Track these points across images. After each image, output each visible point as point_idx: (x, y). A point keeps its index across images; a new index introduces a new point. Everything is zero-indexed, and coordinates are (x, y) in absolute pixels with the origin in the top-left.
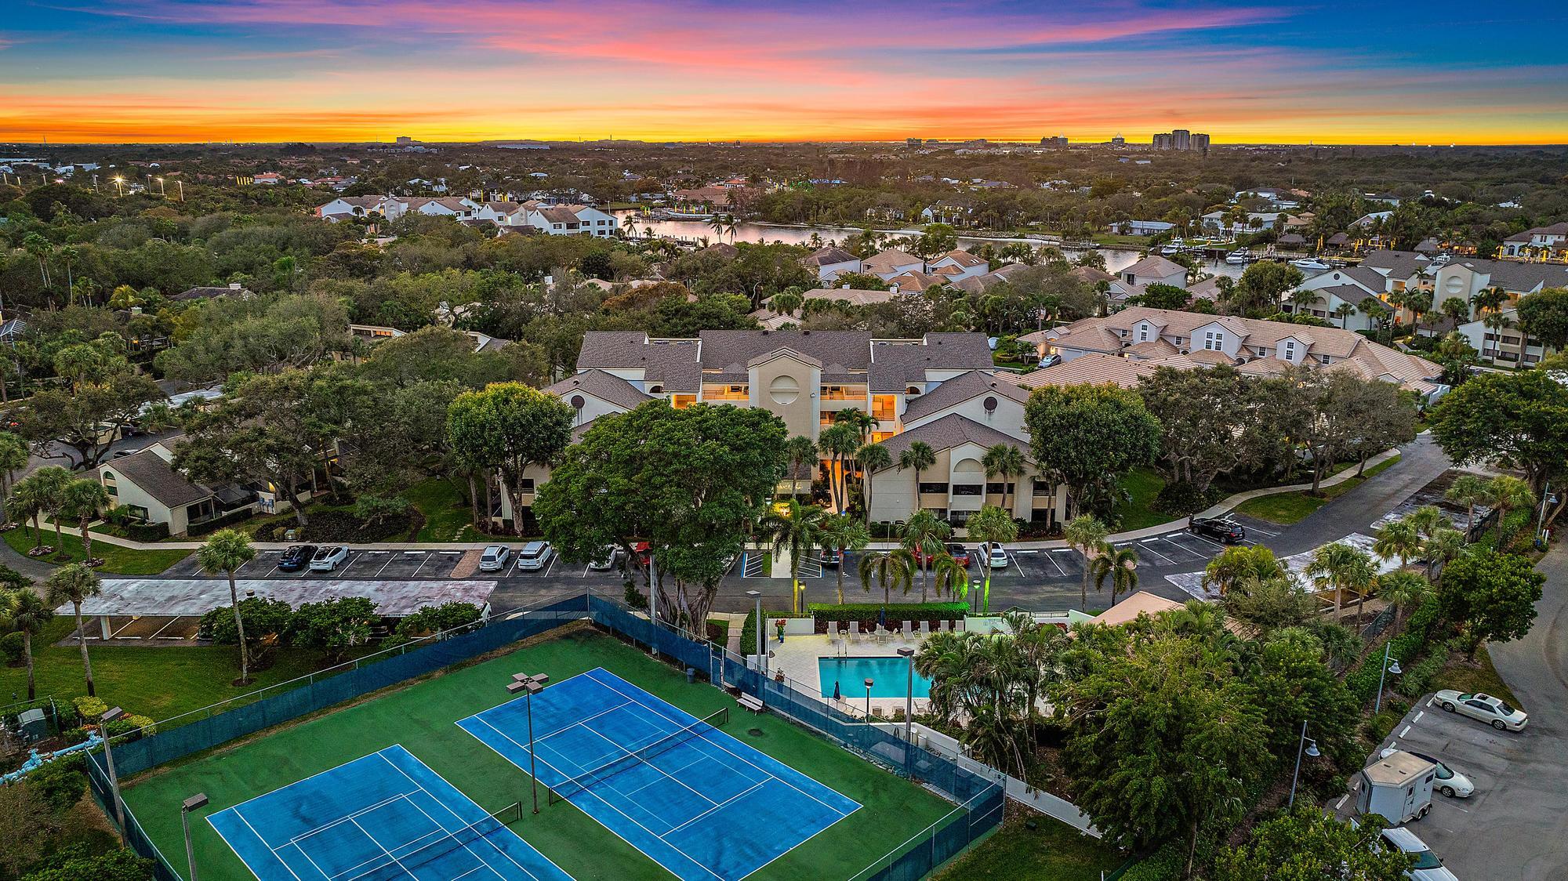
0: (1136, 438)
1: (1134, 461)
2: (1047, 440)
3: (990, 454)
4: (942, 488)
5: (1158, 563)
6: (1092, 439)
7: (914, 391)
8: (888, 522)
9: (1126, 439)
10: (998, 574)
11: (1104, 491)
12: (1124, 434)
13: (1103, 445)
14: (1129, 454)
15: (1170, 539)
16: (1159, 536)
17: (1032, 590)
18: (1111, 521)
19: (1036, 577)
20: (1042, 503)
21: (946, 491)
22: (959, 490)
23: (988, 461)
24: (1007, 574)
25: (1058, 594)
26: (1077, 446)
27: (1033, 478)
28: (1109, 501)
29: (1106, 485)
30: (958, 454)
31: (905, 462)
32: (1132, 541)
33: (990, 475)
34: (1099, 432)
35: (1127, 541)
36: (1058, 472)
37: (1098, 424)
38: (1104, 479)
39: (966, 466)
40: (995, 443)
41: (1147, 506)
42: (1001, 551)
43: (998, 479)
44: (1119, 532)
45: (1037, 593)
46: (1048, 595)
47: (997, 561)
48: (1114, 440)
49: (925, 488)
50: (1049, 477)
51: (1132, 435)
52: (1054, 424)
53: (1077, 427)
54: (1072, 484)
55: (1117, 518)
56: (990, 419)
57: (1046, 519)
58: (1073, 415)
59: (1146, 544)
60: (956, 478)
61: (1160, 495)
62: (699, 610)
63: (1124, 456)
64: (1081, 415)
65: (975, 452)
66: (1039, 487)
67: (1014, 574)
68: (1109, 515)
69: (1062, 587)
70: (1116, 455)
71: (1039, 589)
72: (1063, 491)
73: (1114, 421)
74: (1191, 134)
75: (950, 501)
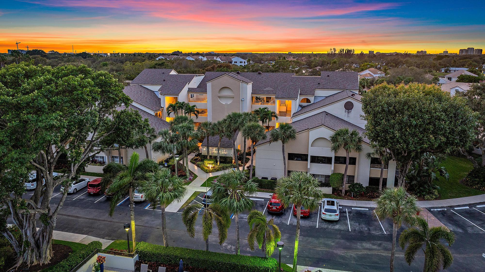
0: (455, 125)
1: (452, 144)
2: (377, 124)
3: (336, 134)
4: (303, 157)
5: (470, 230)
6: (414, 123)
7: (308, 101)
8: (267, 178)
9: (445, 125)
10: (330, 227)
11: (425, 168)
12: (443, 120)
13: (424, 130)
14: (447, 138)
15: (480, 209)
16: (470, 205)
17: (354, 245)
18: (429, 190)
19: (361, 232)
20: (377, 173)
21: (307, 160)
22: (315, 160)
23: (334, 139)
24: (337, 227)
25: (375, 252)
26: (402, 128)
27: (369, 155)
28: (429, 175)
29: (427, 164)
30: (314, 134)
31: (275, 138)
32: (446, 207)
33: (335, 149)
34: (422, 117)
35: (442, 207)
36: (388, 151)
37: (421, 111)
38: (426, 159)
39: (321, 143)
40: (341, 127)
41: (458, 181)
42: (335, 208)
43: (342, 153)
44: (436, 199)
45: (356, 249)
46: (365, 252)
47: (330, 216)
48: (435, 125)
49: (292, 157)
50: (381, 154)
51: (451, 122)
52: (383, 110)
53: (403, 113)
54: (398, 160)
55: (435, 188)
56: (348, 116)
57: (378, 185)
58: (399, 102)
59: (459, 212)
60: (313, 152)
61: (470, 174)
62: (41, 239)
63: (444, 139)
64: (406, 103)
65: (328, 133)
66: (375, 162)
67: (343, 228)
68: (429, 186)
69: (380, 245)
70: (435, 138)
71: (359, 245)
72: (393, 165)
73: (435, 109)
74: (475, 49)
75: (309, 167)
